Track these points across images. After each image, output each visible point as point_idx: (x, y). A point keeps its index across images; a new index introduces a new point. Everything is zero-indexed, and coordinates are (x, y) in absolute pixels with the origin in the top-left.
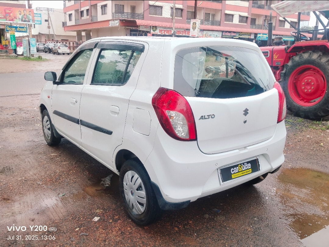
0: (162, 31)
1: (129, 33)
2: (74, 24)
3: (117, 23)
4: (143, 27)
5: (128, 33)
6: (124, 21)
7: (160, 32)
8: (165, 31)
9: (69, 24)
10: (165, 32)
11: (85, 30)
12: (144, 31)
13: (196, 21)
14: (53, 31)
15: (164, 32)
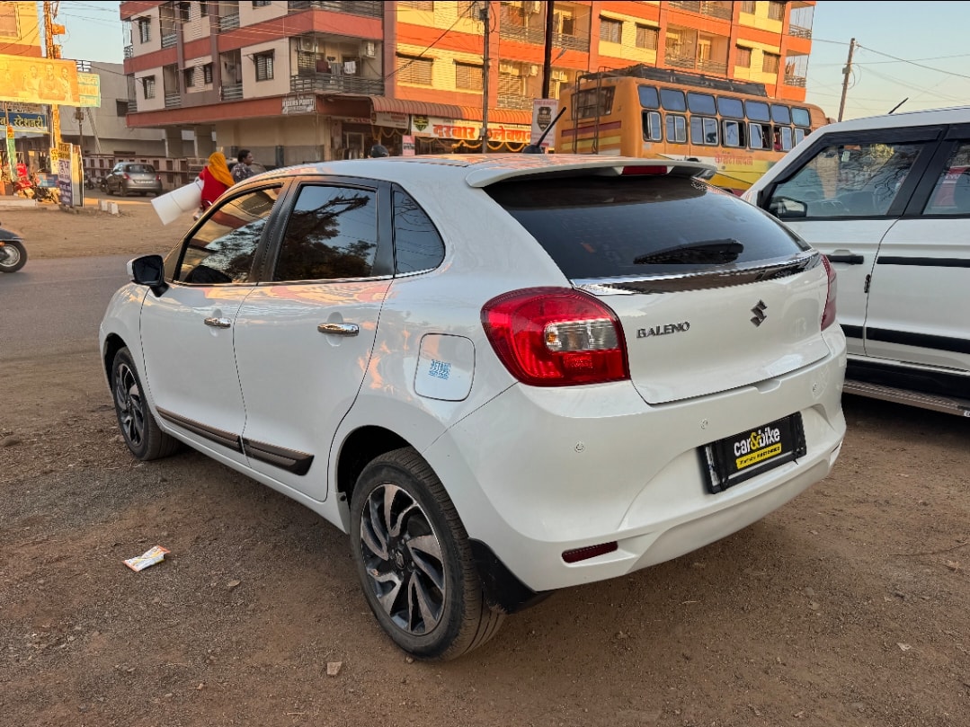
0: (440, 127)
1: (340, 132)
2: (162, 106)
3: (308, 105)
4: (389, 117)
5: (338, 135)
6: (331, 100)
7: (435, 132)
8: (449, 128)
9: (143, 105)
10: (451, 133)
11: (195, 125)
12: (392, 128)
13: (550, 104)
14: (93, 126)
15: (447, 132)
